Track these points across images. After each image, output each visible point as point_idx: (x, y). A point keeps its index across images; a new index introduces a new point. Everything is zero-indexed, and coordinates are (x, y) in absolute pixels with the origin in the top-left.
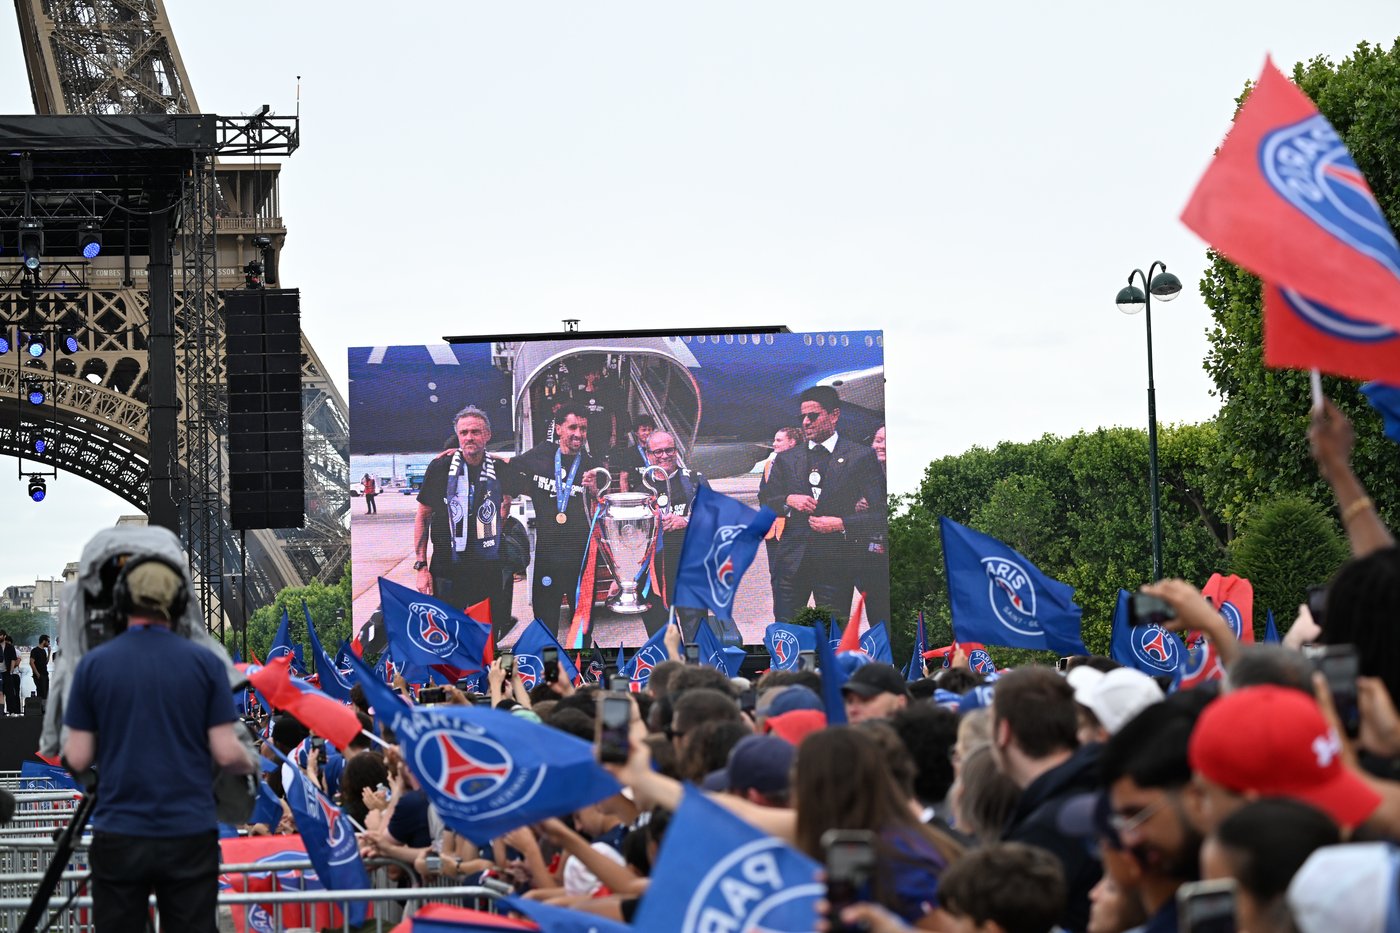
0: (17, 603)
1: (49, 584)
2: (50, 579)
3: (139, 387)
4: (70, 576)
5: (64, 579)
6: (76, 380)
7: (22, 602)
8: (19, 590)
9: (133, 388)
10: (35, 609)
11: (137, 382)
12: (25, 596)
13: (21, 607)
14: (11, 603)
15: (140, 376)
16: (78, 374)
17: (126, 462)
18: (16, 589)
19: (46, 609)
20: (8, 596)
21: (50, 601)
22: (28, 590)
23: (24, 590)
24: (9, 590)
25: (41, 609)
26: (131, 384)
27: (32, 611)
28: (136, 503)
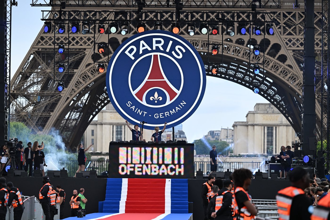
0: (213, 137)
1: (226, 130)
2: (227, 128)
3: (269, 50)
4: (235, 127)
5: (233, 128)
6: (244, 47)
7: (215, 137)
8: (215, 132)
9: (267, 51)
10: (221, 140)
11: (269, 48)
12: (216, 134)
13: (215, 139)
14: (211, 137)
15: (270, 46)
16: (245, 45)
17: (263, 81)
18: (213, 132)
19: (225, 140)
20: (210, 134)
21: (227, 137)
22: (218, 132)
23: (216, 132)
24: (210, 132)
25: (223, 140)
26: (267, 49)
27: (219, 141)
28: (266, 98)
